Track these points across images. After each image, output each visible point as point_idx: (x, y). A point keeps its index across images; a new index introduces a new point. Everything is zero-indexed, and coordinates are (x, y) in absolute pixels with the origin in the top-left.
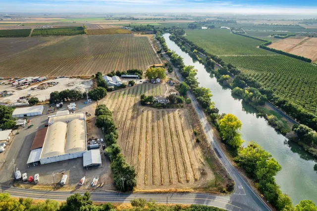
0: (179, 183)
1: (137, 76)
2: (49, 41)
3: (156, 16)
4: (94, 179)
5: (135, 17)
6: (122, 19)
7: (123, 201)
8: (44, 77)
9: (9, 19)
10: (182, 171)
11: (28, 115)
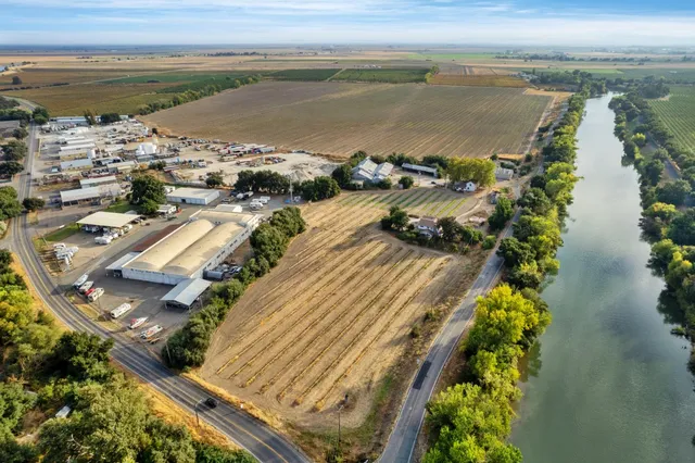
0: (274, 400)
1: (434, 171)
2: (348, 90)
3: (630, 52)
4: (156, 327)
5: (571, 55)
6: (535, 57)
7: (152, 380)
8: (273, 148)
9: (327, 53)
10: (308, 380)
11: (187, 201)
